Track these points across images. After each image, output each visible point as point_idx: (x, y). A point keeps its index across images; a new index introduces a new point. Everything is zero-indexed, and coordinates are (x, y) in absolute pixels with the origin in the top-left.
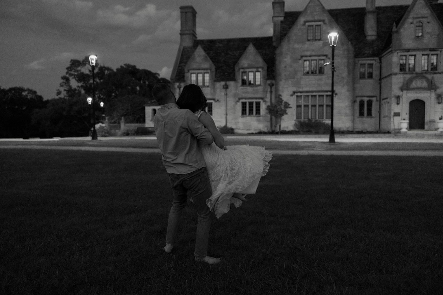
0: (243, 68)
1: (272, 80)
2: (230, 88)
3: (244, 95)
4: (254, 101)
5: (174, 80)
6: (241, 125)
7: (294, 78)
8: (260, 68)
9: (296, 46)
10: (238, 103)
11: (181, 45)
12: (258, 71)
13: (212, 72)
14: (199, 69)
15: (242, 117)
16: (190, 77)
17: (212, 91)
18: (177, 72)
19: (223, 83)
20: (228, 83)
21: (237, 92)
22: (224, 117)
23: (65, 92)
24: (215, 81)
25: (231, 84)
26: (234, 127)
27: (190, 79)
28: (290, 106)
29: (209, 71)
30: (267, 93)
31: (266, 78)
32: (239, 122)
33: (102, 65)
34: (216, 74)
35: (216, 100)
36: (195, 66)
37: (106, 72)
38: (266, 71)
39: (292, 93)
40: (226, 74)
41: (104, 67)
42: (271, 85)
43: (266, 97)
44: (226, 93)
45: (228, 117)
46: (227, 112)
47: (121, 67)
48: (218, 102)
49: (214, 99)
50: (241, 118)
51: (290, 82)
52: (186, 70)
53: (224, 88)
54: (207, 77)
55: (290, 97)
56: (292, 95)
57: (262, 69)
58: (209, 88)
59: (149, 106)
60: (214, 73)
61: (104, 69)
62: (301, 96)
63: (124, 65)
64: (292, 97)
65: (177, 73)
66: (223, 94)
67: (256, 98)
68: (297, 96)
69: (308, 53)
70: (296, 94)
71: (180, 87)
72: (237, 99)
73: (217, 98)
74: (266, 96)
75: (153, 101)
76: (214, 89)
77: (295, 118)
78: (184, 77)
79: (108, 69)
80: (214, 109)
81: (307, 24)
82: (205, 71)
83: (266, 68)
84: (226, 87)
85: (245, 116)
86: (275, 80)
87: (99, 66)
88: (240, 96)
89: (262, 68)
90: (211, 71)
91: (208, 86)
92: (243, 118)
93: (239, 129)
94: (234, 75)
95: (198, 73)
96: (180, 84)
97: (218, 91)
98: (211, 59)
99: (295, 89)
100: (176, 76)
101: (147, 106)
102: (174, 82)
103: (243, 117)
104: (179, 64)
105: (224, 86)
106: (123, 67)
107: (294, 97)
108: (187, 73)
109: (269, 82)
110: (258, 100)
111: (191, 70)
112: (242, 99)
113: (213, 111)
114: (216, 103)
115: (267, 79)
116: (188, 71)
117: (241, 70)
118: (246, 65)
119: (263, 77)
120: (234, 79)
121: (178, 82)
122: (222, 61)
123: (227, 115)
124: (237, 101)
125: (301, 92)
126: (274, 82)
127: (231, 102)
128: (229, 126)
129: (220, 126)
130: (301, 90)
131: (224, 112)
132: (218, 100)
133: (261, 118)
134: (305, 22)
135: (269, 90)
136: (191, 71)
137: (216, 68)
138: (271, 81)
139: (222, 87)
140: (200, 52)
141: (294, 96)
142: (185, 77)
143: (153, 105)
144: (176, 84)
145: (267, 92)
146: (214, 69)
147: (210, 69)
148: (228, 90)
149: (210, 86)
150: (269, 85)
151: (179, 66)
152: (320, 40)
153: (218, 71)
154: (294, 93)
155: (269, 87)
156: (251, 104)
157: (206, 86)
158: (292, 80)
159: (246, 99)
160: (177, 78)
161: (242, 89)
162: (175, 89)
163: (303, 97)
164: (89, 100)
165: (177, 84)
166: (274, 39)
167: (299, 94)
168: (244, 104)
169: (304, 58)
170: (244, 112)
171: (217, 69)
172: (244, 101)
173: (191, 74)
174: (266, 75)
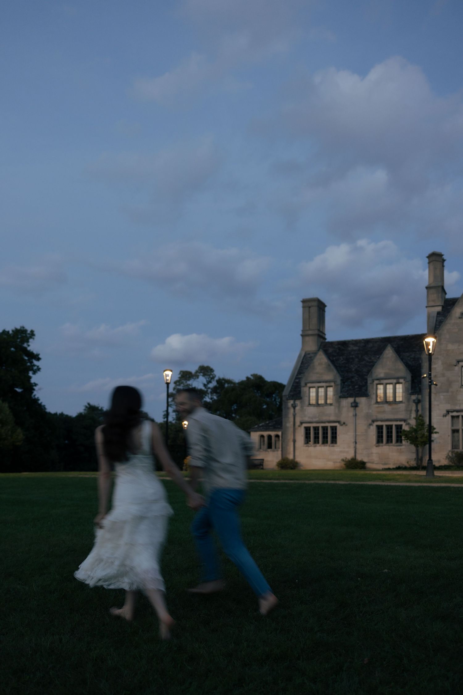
0: (377, 379)
1: (418, 394)
2: (360, 406)
3: (380, 416)
4: (394, 423)
5: (288, 397)
6: (375, 458)
7: (447, 391)
8: (401, 378)
9: (450, 347)
10: (371, 427)
11: (302, 349)
12: (399, 383)
13: (336, 385)
14: (320, 382)
15: (377, 446)
16: (307, 392)
17: (337, 411)
18: (293, 386)
19: (351, 400)
20: (358, 400)
21: (371, 411)
22: (352, 445)
23: (174, 414)
24: (340, 397)
25: (362, 401)
26: (365, 460)
27: (307, 395)
28: (435, 431)
29: (332, 384)
30: (411, 413)
31: (410, 392)
32: (372, 453)
33: (221, 377)
34: (342, 387)
35: (342, 423)
36: (314, 377)
37: (226, 385)
38: (410, 382)
39: (445, 412)
40: (356, 387)
41: (223, 379)
42: (416, 401)
43: (410, 418)
44: (354, 414)
45: (358, 446)
46: (356, 440)
47: (248, 378)
48: (344, 425)
49: (339, 422)
50: (375, 447)
51: (442, 397)
52: (303, 384)
53: (352, 406)
54: (331, 391)
55: (442, 418)
56: (445, 416)
57: (404, 380)
58: (332, 407)
59: (256, 431)
60: (339, 387)
61: (223, 381)
62: (458, 417)
63: (252, 375)
64: (445, 418)
65: (292, 388)
66: (351, 414)
67: (396, 420)
68: (453, 417)
70: (451, 414)
71: (294, 405)
72: (370, 422)
73: (343, 421)
74: (410, 416)
75: (261, 425)
76: (339, 407)
77: (450, 448)
78: (300, 392)
79: (229, 382)
80: (339, 435)
82: (327, 384)
83: (409, 378)
84: (355, 405)
85: (381, 444)
86: (421, 394)
87: (216, 378)
88: (374, 418)
89: (404, 378)
90: (335, 383)
91: (331, 404)
92: (377, 448)
93: (373, 463)
94: (366, 390)
95: (319, 387)
96: (294, 402)
97: (344, 410)
98: (336, 367)
99: (449, 407)
100: (291, 391)
101: (253, 431)
102: (287, 399)
103: (379, 446)
104: (297, 375)
105: (352, 404)
106: (250, 378)
107: (449, 418)
108: (304, 387)
109: (414, 397)
110: (399, 423)
111: (309, 383)
112: (377, 421)
113: (338, 437)
114: (341, 427)
115: (412, 394)
116: (306, 384)
117: (376, 382)
118: (382, 375)
119: (405, 390)
120: (365, 394)
121: (292, 399)
122: (354, 370)
123: (356, 443)
124: (370, 425)
125: (457, 411)
126: (420, 397)
127: (362, 425)
128: (359, 458)
129: (346, 458)
130: (457, 408)
131: (353, 440)
132: (344, 423)
133: (403, 447)
135: (414, 408)
136: (309, 385)
137: (341, 380)
138: (416, 395)
139: (350, 405)
140: (321, 359)
141: (447, 417)
142: (302, 394)
143: (262, 431)
144: (290, 402)
145: (411, 411)
146: (339, 381)
147: (335, 382)
148: (357, 408)
149: (334, 404)
150: (414, 401)
151: (296, 378)
153: (346, 383)
154: (448, 412)
155: (414, 405)
156: (389, 428)
157: (328, 404)
158: (445, 394)
159: (382, 421)
160: (292, 393)
161: (378, 407)
162: (288, 408)
163: (461, 417)
164: (185, 424)
165: (292, 402)
167: (455, 414)
168: (379, 428)
170: (379, 440)
171: (343, 381)
172: (379, 423)
173: (310, 388)
174: (410, 387)
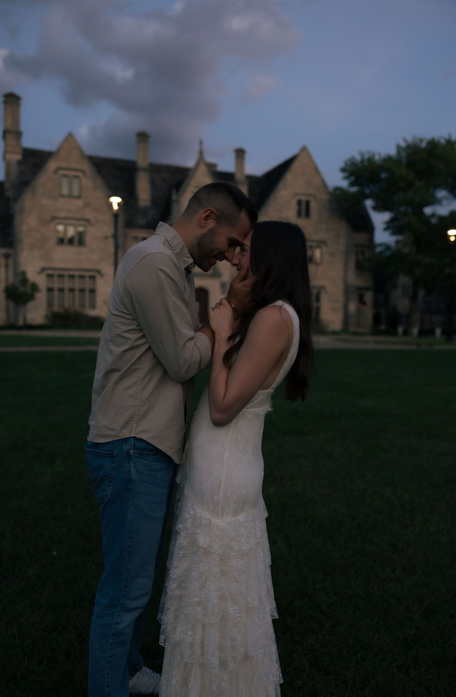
1: (8, 248)
7: (42, 248)
9: (46, 202)
28: (39, 289)
39: (39, 269)
42: (6, 256)
51: (36, 253)
55: (36, 275)
56: (39, 273)
62: (53, 275)
68: (48, 275)
69: (62, 214)
70: (46, 272)
77: (45, 306)
81: (61, 172)
86: (12, 248)
99: (43, 264)
109: (3, 250)
115: (1, 247)
125: (54, 269)
126: (10, 251)
130: (53, 265)
134: (58, 169)
135: (4, 263)
138: (6, 249)
141: (42, 275)
150: (3, 255)
152: (79, 197)
154: (43, 270)
155: (4, 259)
158: (40, 250)
163: (56, 276)
166: (7, 186)
167: (50, 272)
169: (57, 221)
